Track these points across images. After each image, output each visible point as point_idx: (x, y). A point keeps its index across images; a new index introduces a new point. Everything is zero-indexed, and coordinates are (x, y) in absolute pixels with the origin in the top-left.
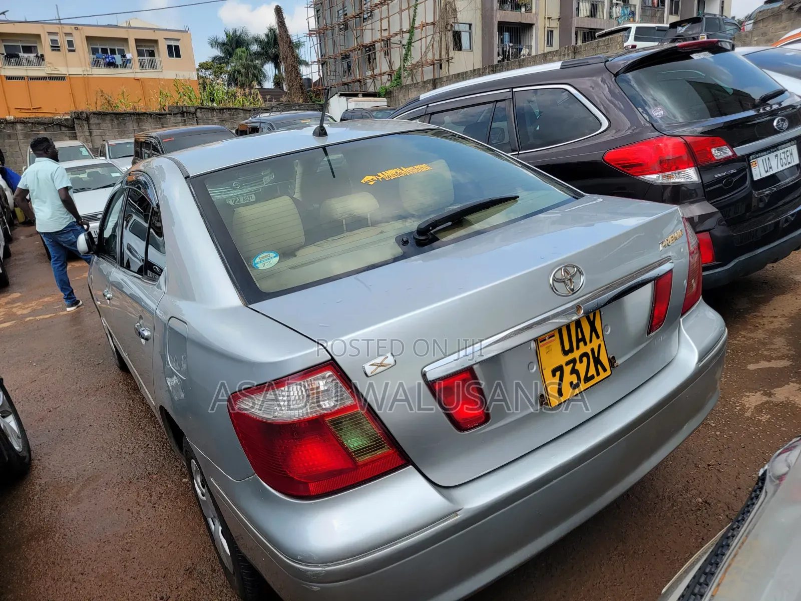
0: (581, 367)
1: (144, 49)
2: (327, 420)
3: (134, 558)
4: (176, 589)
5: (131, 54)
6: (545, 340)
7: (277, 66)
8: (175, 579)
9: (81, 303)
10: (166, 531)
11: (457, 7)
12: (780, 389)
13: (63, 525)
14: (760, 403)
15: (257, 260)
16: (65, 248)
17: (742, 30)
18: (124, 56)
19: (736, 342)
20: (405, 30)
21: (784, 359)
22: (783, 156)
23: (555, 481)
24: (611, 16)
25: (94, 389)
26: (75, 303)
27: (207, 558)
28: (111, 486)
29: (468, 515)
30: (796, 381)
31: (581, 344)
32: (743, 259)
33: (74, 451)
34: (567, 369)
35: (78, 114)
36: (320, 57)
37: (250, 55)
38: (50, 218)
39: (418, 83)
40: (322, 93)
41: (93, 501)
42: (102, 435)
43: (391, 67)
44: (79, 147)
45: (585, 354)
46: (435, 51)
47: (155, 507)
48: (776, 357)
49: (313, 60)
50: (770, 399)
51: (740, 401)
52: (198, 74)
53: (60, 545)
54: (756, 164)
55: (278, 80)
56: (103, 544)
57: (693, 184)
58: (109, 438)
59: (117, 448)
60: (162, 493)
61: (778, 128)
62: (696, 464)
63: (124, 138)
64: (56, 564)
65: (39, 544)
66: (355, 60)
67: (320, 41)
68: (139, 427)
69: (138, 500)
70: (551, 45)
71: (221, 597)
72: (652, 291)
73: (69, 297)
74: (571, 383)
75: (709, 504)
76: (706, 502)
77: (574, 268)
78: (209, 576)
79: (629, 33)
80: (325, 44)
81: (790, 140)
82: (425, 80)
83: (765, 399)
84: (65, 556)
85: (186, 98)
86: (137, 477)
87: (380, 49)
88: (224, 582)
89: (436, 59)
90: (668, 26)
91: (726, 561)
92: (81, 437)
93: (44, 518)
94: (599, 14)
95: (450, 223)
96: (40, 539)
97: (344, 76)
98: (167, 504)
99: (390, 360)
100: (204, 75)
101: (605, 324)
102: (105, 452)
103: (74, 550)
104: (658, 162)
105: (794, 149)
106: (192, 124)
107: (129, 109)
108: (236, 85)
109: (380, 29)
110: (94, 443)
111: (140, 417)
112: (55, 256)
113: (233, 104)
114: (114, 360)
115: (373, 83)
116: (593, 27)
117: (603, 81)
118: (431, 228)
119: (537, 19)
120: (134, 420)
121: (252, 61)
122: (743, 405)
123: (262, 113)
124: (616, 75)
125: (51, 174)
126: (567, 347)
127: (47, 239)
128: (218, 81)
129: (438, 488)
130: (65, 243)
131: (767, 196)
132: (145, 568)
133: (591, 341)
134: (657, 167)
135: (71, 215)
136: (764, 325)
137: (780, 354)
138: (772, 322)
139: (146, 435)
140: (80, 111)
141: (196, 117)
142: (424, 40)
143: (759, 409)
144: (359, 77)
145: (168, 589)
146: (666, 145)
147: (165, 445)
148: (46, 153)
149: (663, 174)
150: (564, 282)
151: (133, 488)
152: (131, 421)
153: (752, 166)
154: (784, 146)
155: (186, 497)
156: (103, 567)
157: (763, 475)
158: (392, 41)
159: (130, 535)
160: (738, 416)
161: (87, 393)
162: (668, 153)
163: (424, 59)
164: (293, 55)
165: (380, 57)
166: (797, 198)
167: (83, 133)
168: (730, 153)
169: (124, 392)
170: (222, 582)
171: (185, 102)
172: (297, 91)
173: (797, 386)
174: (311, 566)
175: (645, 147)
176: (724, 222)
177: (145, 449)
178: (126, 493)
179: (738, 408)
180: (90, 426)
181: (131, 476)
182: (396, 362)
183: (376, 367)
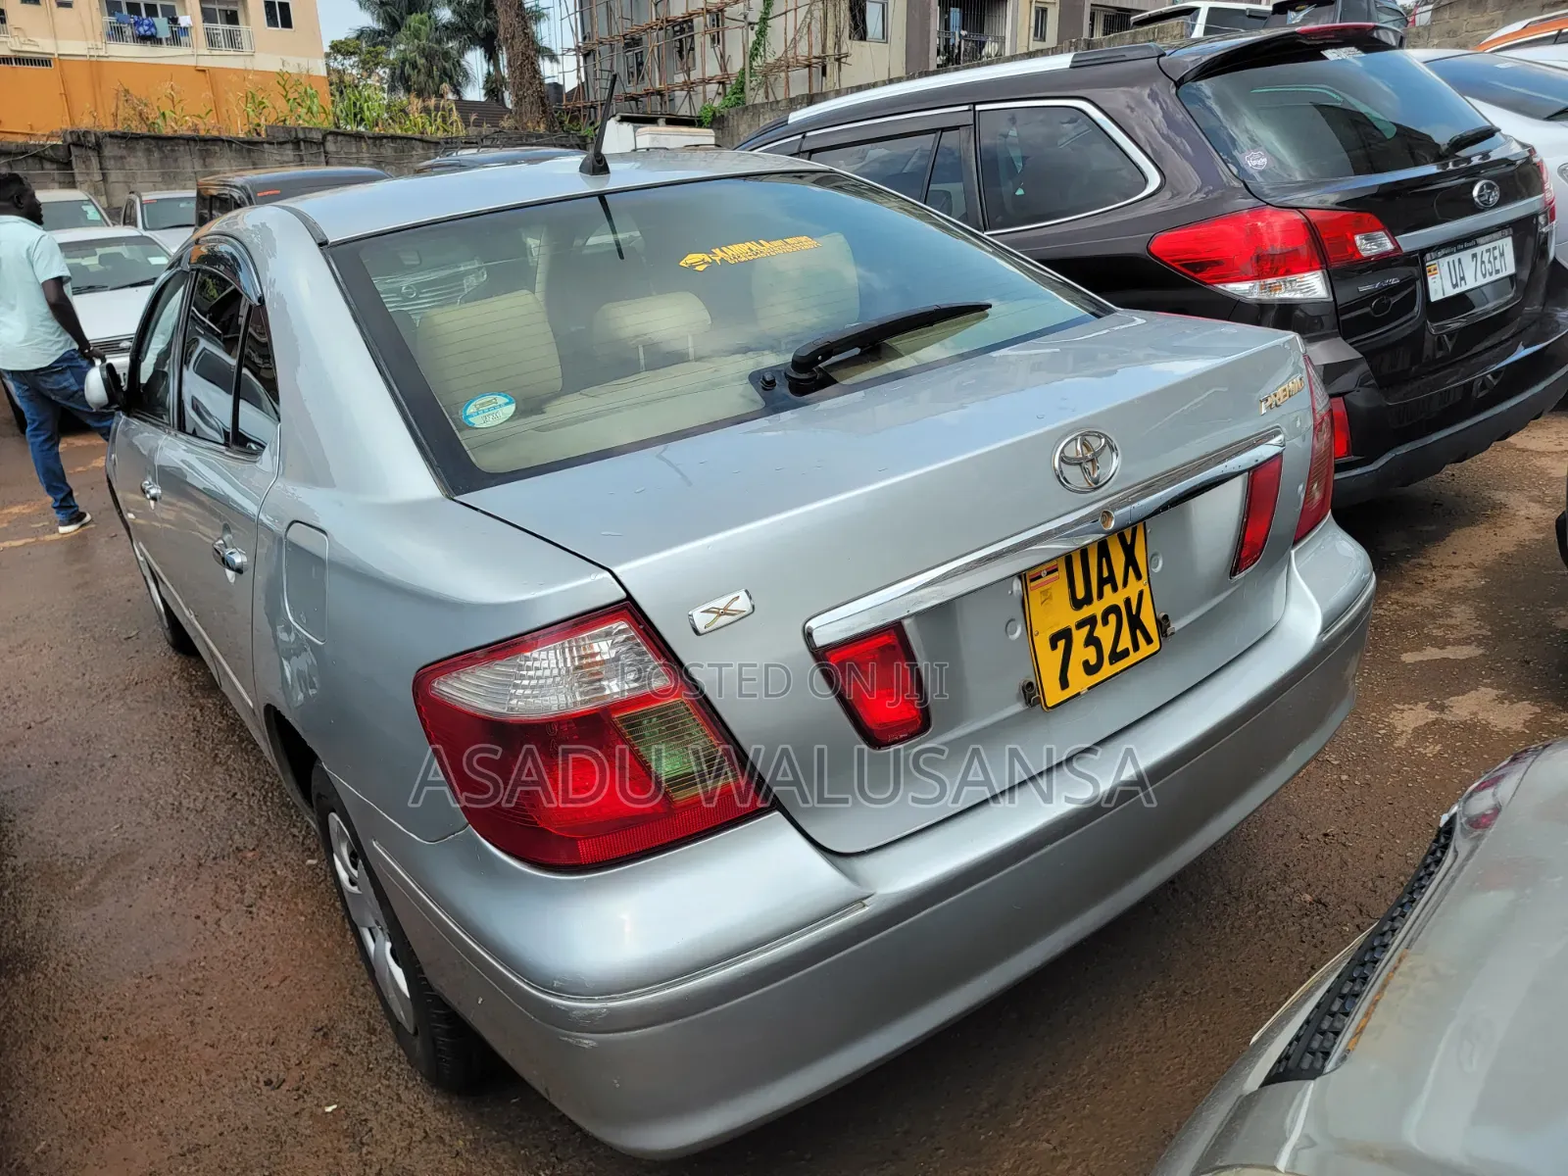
0: (1105, 634)
1: (217, 7)
2: (616, 716)
3: (211, 1008)
4: (297, 1065)
5: (188, 17)
6: (1040, 577)
7: (491, 55)
8: (294, 1047)
9: (88, 517)
10: (276, 956)
12: (1460, 698)
13: (63, 946)
14: (1423, 723)
15: (471, 409)
16: (55, 403)
17: (1410, 24)
18: (174, 21)
19: (1381, 612)
21: (1470, 644)
22: (1486, 257)
23: (1049, 848)
25: (119, 688)
26: (77, 517)
27: (358, 1007)
28: (161, 872)
29: (884, 907)
30: (1491, 683)
31: (1107, 588)
32: (1403, 453)
33: (82, 804)
34: (1078, 637)
35: (79, 136)
36: (580, 39)
37: (437, 29)
38: (25, 341)
39: (778, 102)
40: (585, 116)
41: (124, 901)
42: (139, 775)
43: (723, 68)
44: (82, 202)
45: (1114, 609)
46: (813, 39)
47: (251, 913)
48: (1453, 639)
49: (566, 46)
50: (1445, 717)
51: (1387, 720)
52: (328, 65)
53: (59, 984)
54: (1435, 269)
55: (494, 86)
56: (148, 982)
57: (1317, 303)
58: (155, 780)
59: (171, 800)
60: (266, 887)
61: (1482, 202)
62: (1301, 834)
63: (175, 189)
64: (51, 1020)
65: (14, 982)
66: (653, 50)
67: (581, 7)
68: (215, 760)
69: (217, 898)
70: (1043, 39)
71: (388, 1080)
72: (1243, 491)
73: (64, 504)
74: (1086, 663)
75: (1325, 906)
76: (1319, 902)
77: (1100, 438)
78: (362, 1042)
79: (1195, 19)
80: (591, 14)
81: (1501, 227)
82: (792, 95)
83: (1432, 716)
84: (69, 1003)
85: (302, 111)
86: (212, 855)
87: (702, 30)
88: (394, 1052)
89: (817, 55)
90: (1270, 8)
91: (1381, 972)
92: (95, 778)
93: (25, 932)
95: (857, 351)
96: (17, 972)
97: (629, 82)
98: (276, 906)
99: (743, 603)
100: (340, 67)
101: (1154, 551)
102: (146, 807)
103: (87, 993)
104: (1254, 260)
105: (1507, 245)
106: (317, 164)
107: (184, 131)
108: (408, 90)
110: (122, 790)
111: (216, 741)
112: (34, 422)
113: (401, 129)
114: (160, 630)
115: (688, 97)
116: (1124, 6)
117: (1153, 96)
118: (820, 358)
120: (204, 748)
121: (439, 41)
122: (1392, 727)
123: (462, 148)
124: (1179, 84)
125: (28, 250)
126: (1080, 594)
127: (18, 384)
128: (369, 82)
129: (830, 857)
130: (55, 394)
131: (1450, 335)
132: (233, 1027)
133: (1125, 584)
134: (1248, 268)
135: (68, 336)
136: (1434, 581)
137: (1461, 635)
138: (1449, 577)
139: (231, 776)
140: (83, 129)
141: (326, 152)
142: (791, 15)
143: (1421, 734)
144: (660, 84)
145: (282, 1066)
146: (1269, 225)
147: (270, 795)
148: (16, 206)
149: (1262, 282)
150: (1080, 464)
151: (205, 876)
152: (199, 748)
153: (1428, 274)
154: (1487, 238)
155: (313, 894)
156: (149, 1025)
157: (1447, 824)
158: (726, 14)
159: (202, 964)
160: (1381, 746)
161: (105, 693)
162: (1273, 240)
163: (790, 54)
164: (526, 34)
165: (703, 45)
166: (1507, 340)
167: (88, 174)
168: (1389, 246)
169: (182, 693)
170: (391, 1051)
171: (301, 120)
172: (534, 108)
173: (1493, 693)
174: (580, 1000)
175: (1230, 229)
176: (1372, 381)
177: (229, 802)
178: (192, 886)
179: (1382, 732)
180: (114, 756)
181: (201, 854)
182: (753, 607)
183: (715, 615)
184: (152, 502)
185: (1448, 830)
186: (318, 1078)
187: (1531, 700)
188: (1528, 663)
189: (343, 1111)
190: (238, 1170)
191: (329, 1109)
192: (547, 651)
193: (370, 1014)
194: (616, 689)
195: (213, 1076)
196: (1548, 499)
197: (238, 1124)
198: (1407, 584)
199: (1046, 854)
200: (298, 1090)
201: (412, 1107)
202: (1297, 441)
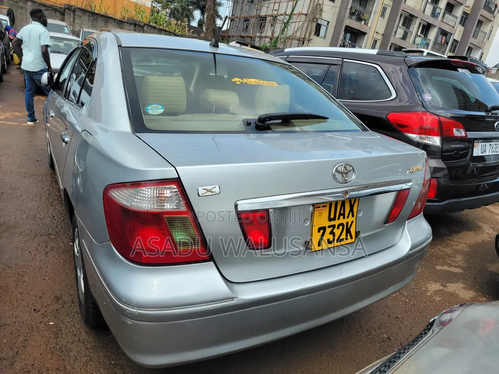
0: (337, 232)
2: (165, 216)
3: (24, 282)
4: (45, 307)
6: (320, 207)
7: (203, 13)
8: (46, 301)
9: (38, 121)
10: (50, 270)
11: (323, 8)
12: (452, 284)
14: (437, 289)
15: (149, 108)
16: (36, 83)
17: (489, 72)
19: (433, 251)
20: (288, 13)
21: (459, 268)
22: (494, 146)
23: (301, 297)
24: (414, 43)
25: (30, 175)
26: (34, 120)
28: (23, 235)
29: (240, 302)
30: (463, 282)
31: (342, 217)
32: (453, 201)
33: (6, 207)
34: (328, 230)
35: (69, 6)
36: (231, 15)
38: (31, 62)
40: (226, 38)
41: (9, 241)
42: (26, 203)
43: (273, 34)
44: (64, 26)
45: (342, 224)
46: (302, 32)
47: (47, 255)
48: (454, 265)
49: (226, 16)
50: (445, 289)
51: (426, 285)
52: (152, 5)
54: (477, 146)
55: (201, 23)
56: (7, 268)
57: (436, 147)
58: (31, 206)
59: (34, 213)
60: (54, 248)
61: (497, 128)
62: (389, 315)
66: (252, 24)
67: (234, 5)
68: (51, 205)
69: (38, 247)
71: (73, 319)
72: (394, 197)
73: (31, 115)
74: (328, 240)
75: (390, 340)
76: (389, 338)
77: (351, 167)
78: (68, 304)
79: (423, 54)
80: (236, 8)
83: (441, 288)
85: (139, 16)
86: (41, 234)
87: (269, 21)
89: (302, 37)
90: (446, 57)
92: (13, 201)
94: (408, 39)
95: (280, 121)
97: (243, 32)
98: (55, 255)
99: (217, 190)
100: (155, 6)
101: (360, 209)
102: (25, 213)
104: (419, 128)
107: (103, 12)
108: (174, 17)
109: (272, 9)
110: (20, 206)
112: (28, 87)
113: (168, 28)
114: (48, 160)
115: (259, 41)
116: (402, 45)
117: (401, 70)
118: (267, 120)
119: (370, 31)
120: (49, 200)
121: (188, 5)
122: (427, 288)
124: (409, 67)
125: (40, 34)
126: (332, 216)
127: (27, 75)
128: (163, 12)
129: (227, 282)
130: (37, 81)
131: (477, 168)
132: (29, 289)
133: (348, 217)
134: (417, 130)
135: (45, 64)
136: (453, 245)
137: (457, 265)
138: (457, 245)
139: (55, 211)
140: (71, 4)
141: (143, 30)
142: (297, 23)
143: (436, 292)
144: (252, 35)
145: (41, 306)
146: (427, 118)
148: (39, 20)
149: (420, 136)
150: (342, 174)
151: (36, 240)
153: (474, 147)
154: (496, 140)
155: (68, 254)
156: (3, 281)
157: (432, 322)
158: (278, 18)
159: (26, 267)
160: (422, 293)
161: (25, 176)
162: (427, 124)
163: (294, 35)
164: (214, 9)
165: (268, 26)
166: (494, 175)
167: (69, 19)
168: (464, 135)
169: (49, 181)
170: (76, 310)
171: (138, 18)
172: (211, 33)
173: (462, 285)
174: (130, 308)
175: (414, 116)
176: (448, 177)
177: (51, 219)
178: (31, 241)
179: (424, 289)
180: (21, 195)
181: (37, 232)
182: (220, 192)
183: (206, 191)
184: (51, 118)
185: (432, 324)
186: (51, 312)
187: (474, 291)
188: (476, 279)
189: (55, 325)
190: (16, 335)
191: (51, 323)
192: (148, 189)
193: (74, 296)
194: (169, 207)
195: (19, 303)
196: (496, 229)
197: (21, 320)
198: (444, 244)
199: (299, 299)
200: (43, 314)
201: (78, 330)
202: (417, 187)
